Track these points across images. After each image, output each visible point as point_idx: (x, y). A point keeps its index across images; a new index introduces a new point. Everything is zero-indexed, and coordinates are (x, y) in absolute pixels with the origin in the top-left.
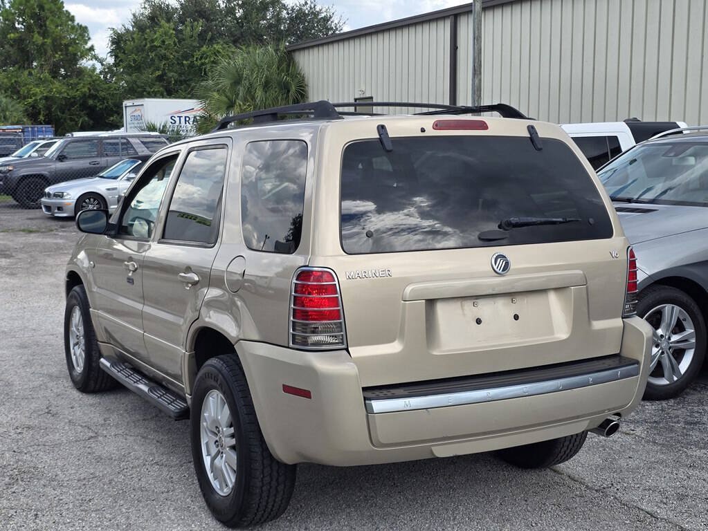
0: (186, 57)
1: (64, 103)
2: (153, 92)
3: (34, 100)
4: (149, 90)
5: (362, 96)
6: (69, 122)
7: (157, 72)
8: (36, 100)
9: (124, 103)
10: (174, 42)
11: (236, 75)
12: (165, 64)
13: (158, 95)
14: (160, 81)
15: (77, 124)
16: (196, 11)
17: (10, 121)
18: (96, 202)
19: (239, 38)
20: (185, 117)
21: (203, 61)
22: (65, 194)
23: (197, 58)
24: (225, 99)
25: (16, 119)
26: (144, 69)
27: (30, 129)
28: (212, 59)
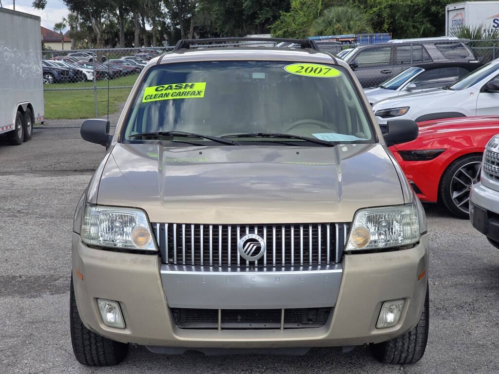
1: (408, 10)
3: (379, 9)
6: (411, 29)
8: (381, 9)
9: (447, 7)
15: (419, 31)
17: (353, 31)
25: (360, 28)
27: (368, 38)
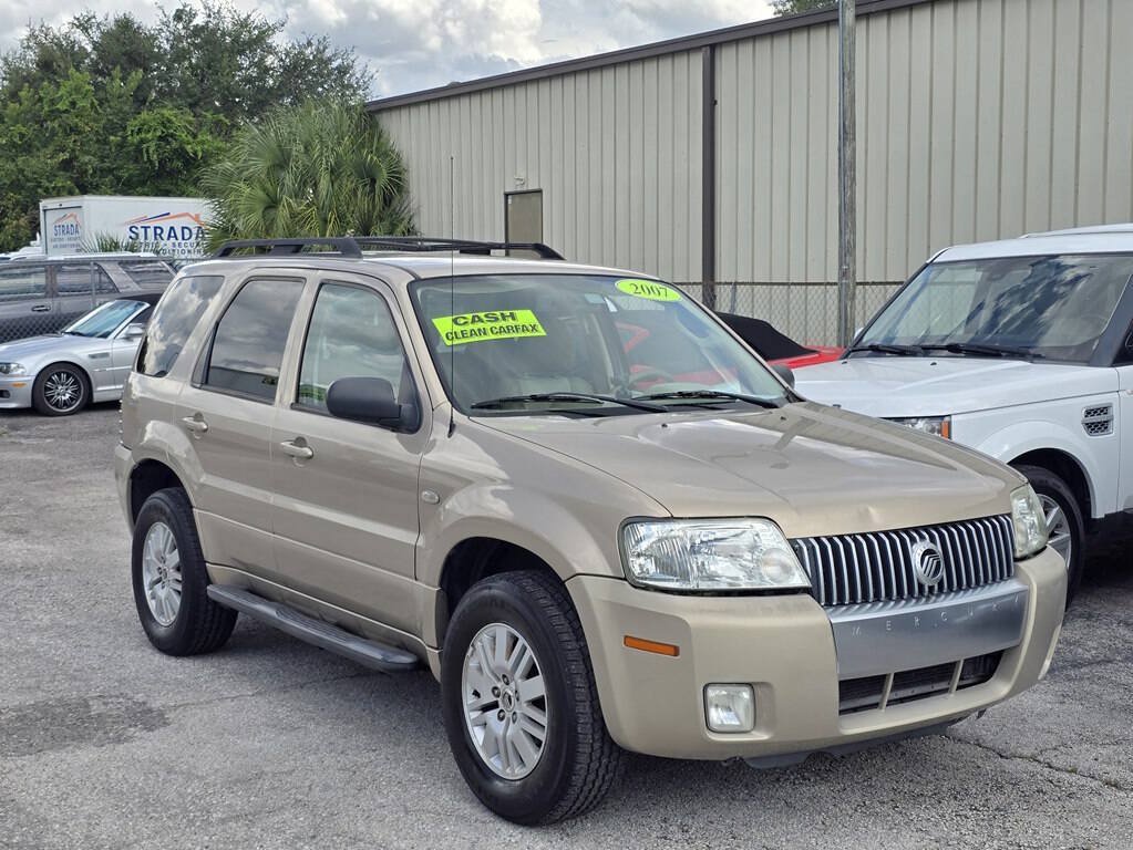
0: (111, 128)
2: (54, 188)
4: (47, 184)
5: (519, 189)
7: (61, 154)
9: (41, 204)
10: (92, 103)
11: (278, 152)
12: (75, 141)
13: (65, 193)
14: (65, 169)
16: (124, 54)
18: (71, 380)
19: (200, 99)
20: (156, 228)
21: (143, 136)
22: (13, 366)
23: (132, 131)
24: (261, 194)
26: (38, 150)
28: (159, 133)
